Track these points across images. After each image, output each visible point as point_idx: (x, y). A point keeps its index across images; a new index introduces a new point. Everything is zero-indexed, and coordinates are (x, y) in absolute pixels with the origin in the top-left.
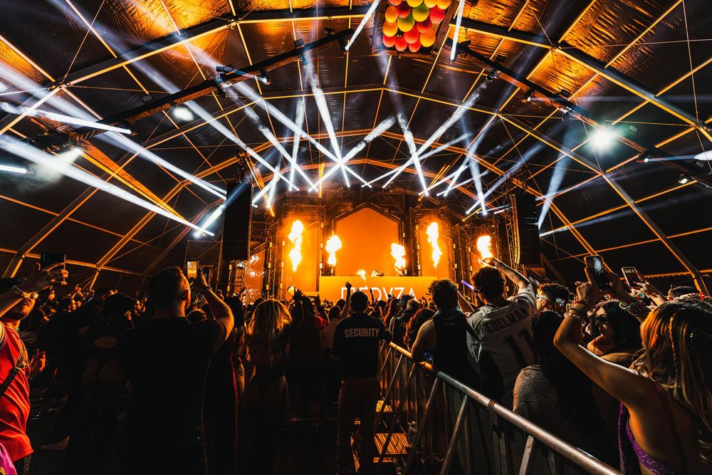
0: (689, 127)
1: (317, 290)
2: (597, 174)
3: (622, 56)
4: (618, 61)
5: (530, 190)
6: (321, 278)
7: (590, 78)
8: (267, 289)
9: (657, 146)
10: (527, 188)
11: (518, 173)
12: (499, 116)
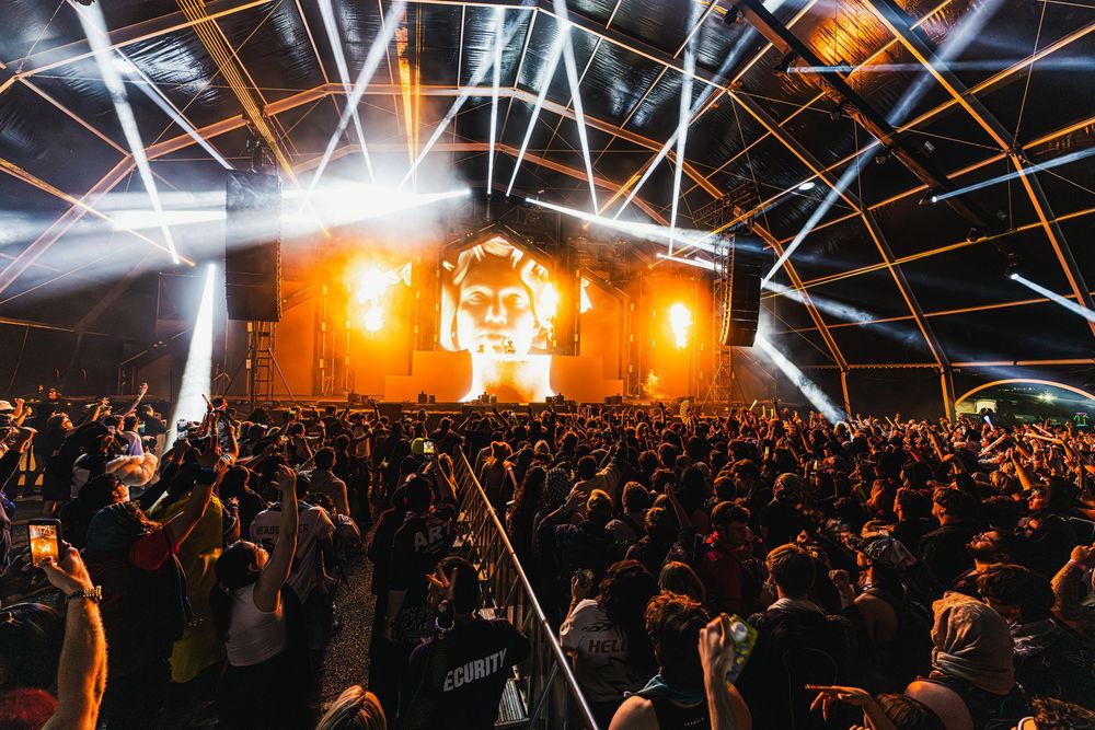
0: (999, 153)
1: (410, 374)
2: (853, 211)
3: (942, 13)
4: (933, 21)
5: (758, 229)
6: (416, 353)
7: (884, 45)
8: (321, 366)
9: (949, 177)
10: (754, 225)
11: (744, 200)
12: (730, 93)
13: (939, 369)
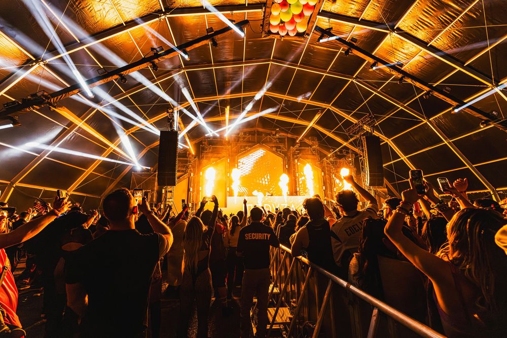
0: (487, 88)
1: (226, 206)
2: (423, 122)
3: (440, 38)
4: (437, 41)
6: (228, 198)
7: (418, 53)
9: (465, 101)
10: (374, 132)
11: (368, 122)
12: (354, 81)
13: (490, 192)
